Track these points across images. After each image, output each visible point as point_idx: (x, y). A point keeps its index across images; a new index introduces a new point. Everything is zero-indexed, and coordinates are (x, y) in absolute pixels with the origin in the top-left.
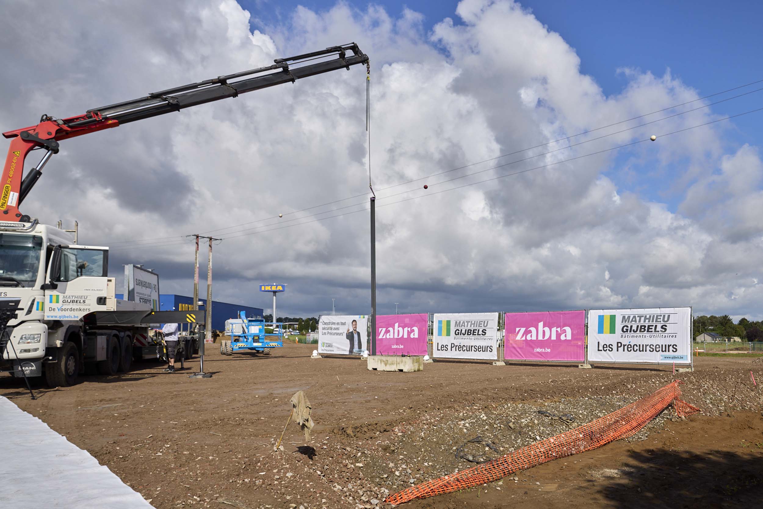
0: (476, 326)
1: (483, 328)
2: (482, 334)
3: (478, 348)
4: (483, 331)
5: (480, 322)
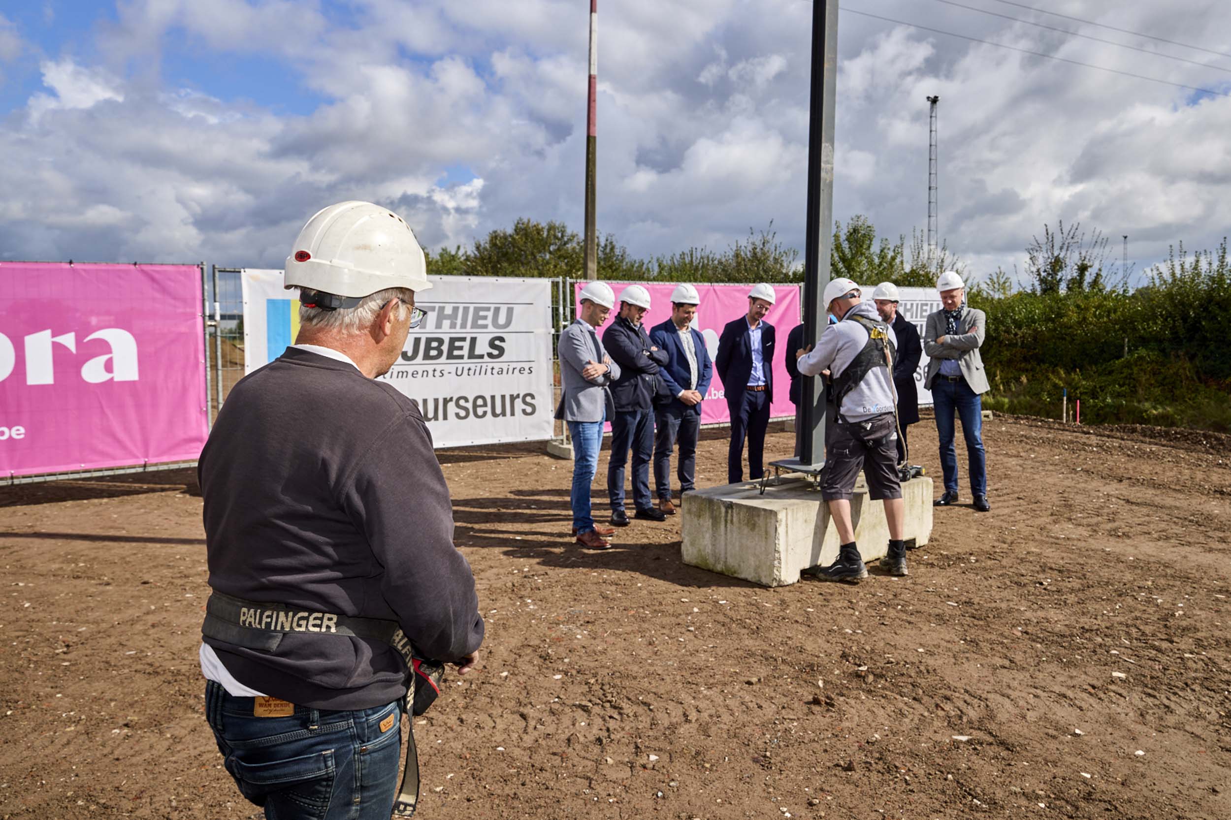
0: (464, 326)
1: (492, 332)
2: (490, 355)
3: (475, 406)
4: (492, 345)
5: (477, 310)
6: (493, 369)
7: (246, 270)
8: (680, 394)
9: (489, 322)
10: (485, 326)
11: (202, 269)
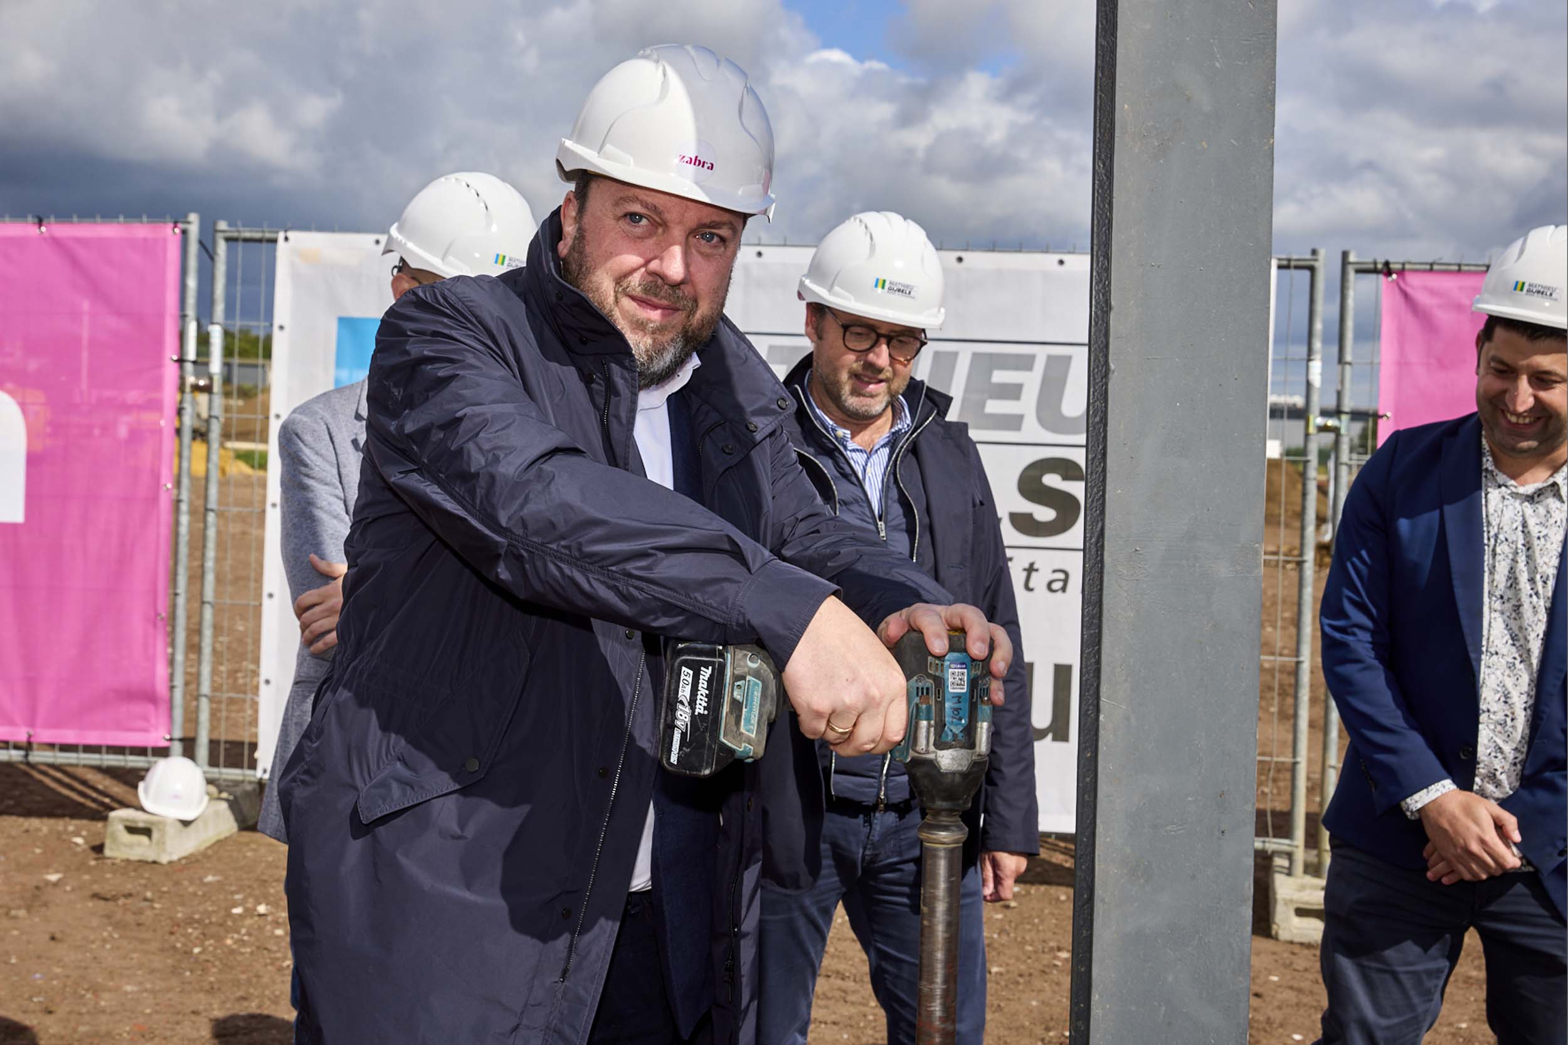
6: (1031, 569)
7: (290, 234)
8: (1418, 801)
9: (1027, 405)
10: (1014, 422)
11: (184, 232)
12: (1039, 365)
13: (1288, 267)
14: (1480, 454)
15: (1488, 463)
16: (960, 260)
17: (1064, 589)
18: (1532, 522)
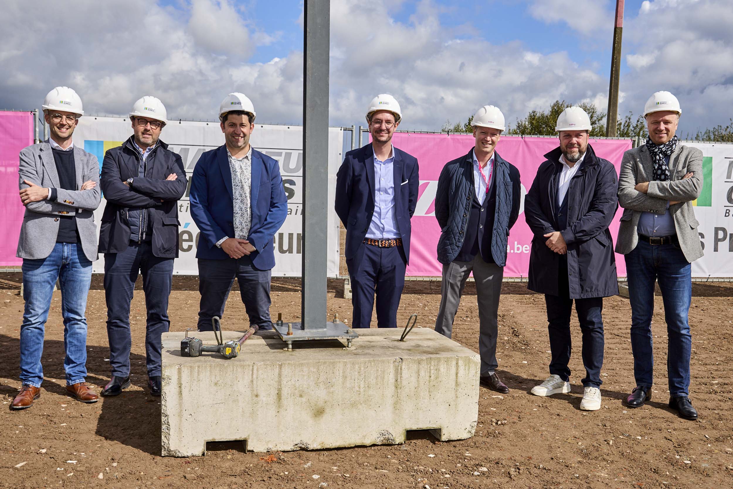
8: (220, 242)
11: (34, 114)
12: (283, 155)
13: (346, 130)
14: (227, 152)
15: (229, 154)
16: (262, 127)
17: (291, 214)
18: (243, 166)
